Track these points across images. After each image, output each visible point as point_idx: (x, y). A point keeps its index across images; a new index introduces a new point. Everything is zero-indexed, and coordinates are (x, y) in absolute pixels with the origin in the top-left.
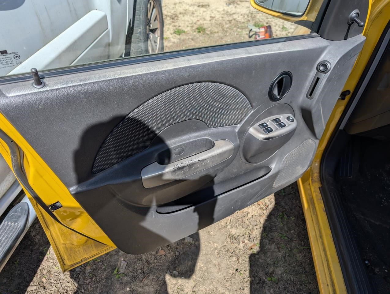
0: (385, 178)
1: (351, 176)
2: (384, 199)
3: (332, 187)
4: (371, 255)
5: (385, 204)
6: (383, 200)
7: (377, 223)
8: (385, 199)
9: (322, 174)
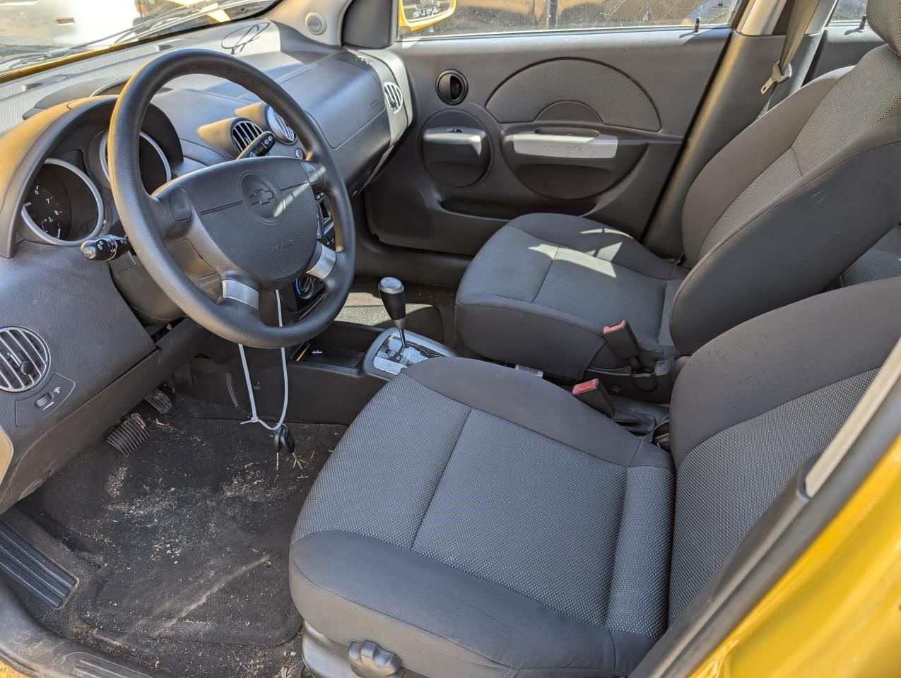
0: (131, 512)
1: (76, 582)
2: (168, 549)
3: (64, 658)
4: (252, 662)
5: (178, 552)
6: (169, 552)
7: (204, 600)
8: (168, 546)
9: (15, 660)
